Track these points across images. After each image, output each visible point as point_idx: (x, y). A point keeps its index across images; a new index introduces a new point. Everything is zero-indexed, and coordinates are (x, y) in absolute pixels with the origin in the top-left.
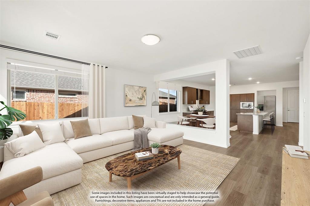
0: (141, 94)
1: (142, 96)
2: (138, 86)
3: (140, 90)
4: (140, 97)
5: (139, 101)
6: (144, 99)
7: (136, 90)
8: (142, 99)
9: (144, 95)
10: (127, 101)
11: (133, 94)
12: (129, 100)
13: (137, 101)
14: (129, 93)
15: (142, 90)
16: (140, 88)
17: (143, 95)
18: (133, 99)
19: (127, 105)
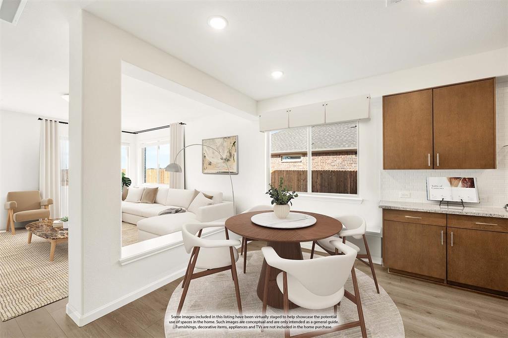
0: (226, 151)
1: (228, 154)
2: (221, 138)
3: (225, 144)
4: (224, 157)
5: (224, 165)
6: (232, 159)
7: (219, 144)
8: (228, 160)
9: (233, 152)
10: (205, 165)
11: (213, 153)
12: (208, 163)
13: (219, 165)
14: (208, 152)
15: (229, 143)
16: (226, 139)
17: (230, 153)
18: (214, 161)
19: (206, 171)
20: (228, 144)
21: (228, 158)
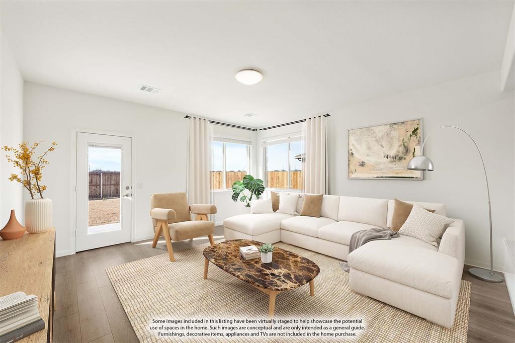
0: (397, 144)
1: (402, 149)
2: (387, 124)
3: (395, 134)
4: (393, 153)
5: (390, 165)
6: (409, 157)
7: (380, 134)
8: (401, 158)
9: (413, 146)
10: (352, 167)
11: (369, 148)
12: (358, 164)
13: (382, 166)
14: (360, 148)
15: (402, 131)
16: (396, 126)
17: (405, 147)
18: (370, 160)
19: (354, 176)
20: (400, 134)
21: (401, 155)
